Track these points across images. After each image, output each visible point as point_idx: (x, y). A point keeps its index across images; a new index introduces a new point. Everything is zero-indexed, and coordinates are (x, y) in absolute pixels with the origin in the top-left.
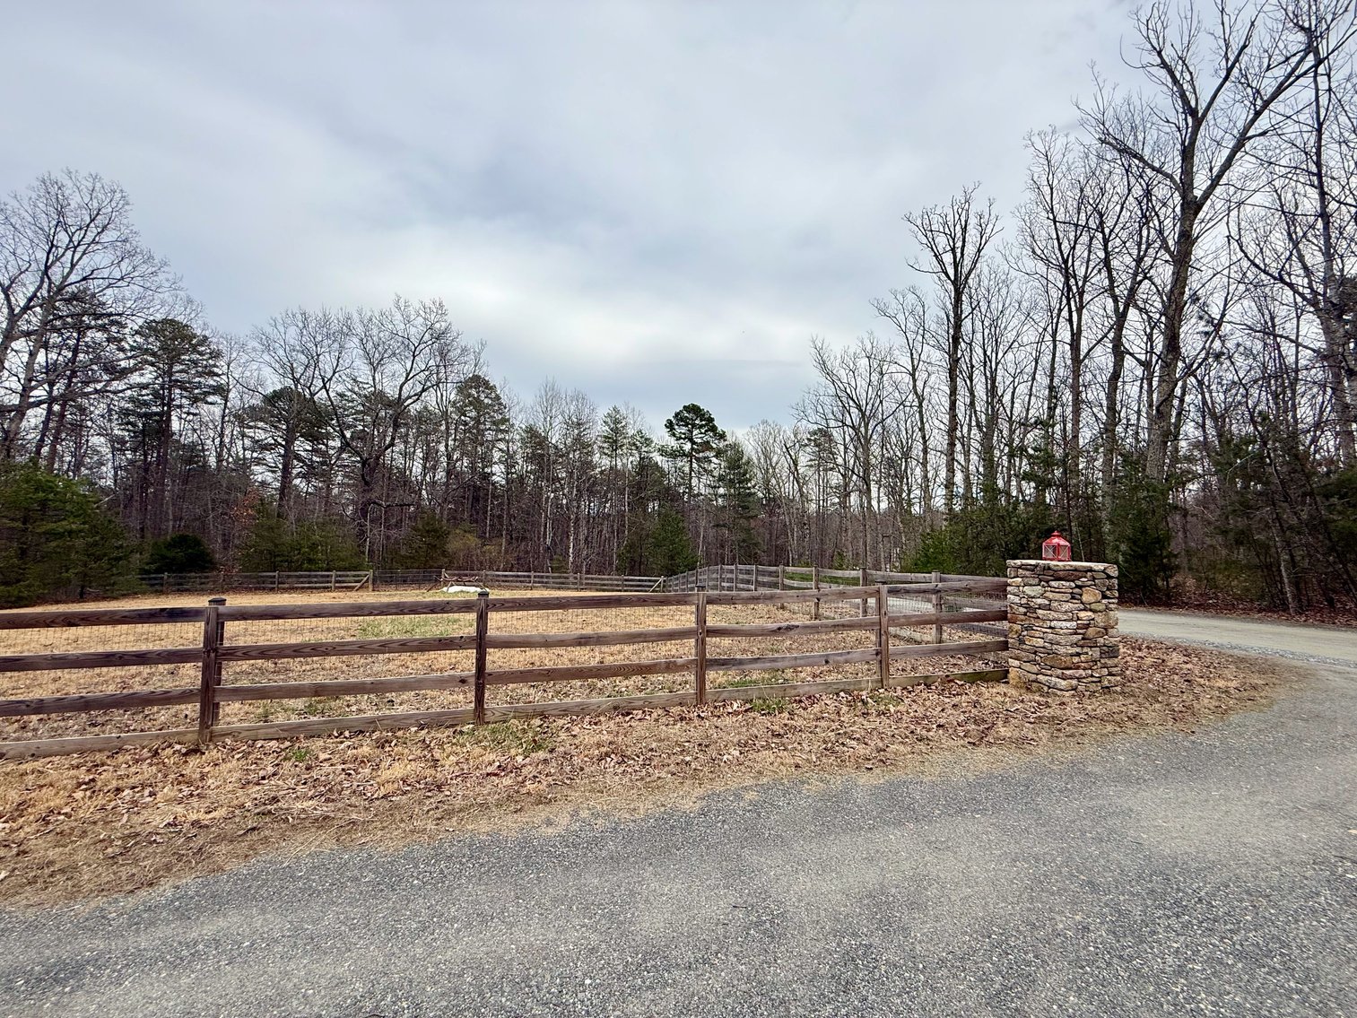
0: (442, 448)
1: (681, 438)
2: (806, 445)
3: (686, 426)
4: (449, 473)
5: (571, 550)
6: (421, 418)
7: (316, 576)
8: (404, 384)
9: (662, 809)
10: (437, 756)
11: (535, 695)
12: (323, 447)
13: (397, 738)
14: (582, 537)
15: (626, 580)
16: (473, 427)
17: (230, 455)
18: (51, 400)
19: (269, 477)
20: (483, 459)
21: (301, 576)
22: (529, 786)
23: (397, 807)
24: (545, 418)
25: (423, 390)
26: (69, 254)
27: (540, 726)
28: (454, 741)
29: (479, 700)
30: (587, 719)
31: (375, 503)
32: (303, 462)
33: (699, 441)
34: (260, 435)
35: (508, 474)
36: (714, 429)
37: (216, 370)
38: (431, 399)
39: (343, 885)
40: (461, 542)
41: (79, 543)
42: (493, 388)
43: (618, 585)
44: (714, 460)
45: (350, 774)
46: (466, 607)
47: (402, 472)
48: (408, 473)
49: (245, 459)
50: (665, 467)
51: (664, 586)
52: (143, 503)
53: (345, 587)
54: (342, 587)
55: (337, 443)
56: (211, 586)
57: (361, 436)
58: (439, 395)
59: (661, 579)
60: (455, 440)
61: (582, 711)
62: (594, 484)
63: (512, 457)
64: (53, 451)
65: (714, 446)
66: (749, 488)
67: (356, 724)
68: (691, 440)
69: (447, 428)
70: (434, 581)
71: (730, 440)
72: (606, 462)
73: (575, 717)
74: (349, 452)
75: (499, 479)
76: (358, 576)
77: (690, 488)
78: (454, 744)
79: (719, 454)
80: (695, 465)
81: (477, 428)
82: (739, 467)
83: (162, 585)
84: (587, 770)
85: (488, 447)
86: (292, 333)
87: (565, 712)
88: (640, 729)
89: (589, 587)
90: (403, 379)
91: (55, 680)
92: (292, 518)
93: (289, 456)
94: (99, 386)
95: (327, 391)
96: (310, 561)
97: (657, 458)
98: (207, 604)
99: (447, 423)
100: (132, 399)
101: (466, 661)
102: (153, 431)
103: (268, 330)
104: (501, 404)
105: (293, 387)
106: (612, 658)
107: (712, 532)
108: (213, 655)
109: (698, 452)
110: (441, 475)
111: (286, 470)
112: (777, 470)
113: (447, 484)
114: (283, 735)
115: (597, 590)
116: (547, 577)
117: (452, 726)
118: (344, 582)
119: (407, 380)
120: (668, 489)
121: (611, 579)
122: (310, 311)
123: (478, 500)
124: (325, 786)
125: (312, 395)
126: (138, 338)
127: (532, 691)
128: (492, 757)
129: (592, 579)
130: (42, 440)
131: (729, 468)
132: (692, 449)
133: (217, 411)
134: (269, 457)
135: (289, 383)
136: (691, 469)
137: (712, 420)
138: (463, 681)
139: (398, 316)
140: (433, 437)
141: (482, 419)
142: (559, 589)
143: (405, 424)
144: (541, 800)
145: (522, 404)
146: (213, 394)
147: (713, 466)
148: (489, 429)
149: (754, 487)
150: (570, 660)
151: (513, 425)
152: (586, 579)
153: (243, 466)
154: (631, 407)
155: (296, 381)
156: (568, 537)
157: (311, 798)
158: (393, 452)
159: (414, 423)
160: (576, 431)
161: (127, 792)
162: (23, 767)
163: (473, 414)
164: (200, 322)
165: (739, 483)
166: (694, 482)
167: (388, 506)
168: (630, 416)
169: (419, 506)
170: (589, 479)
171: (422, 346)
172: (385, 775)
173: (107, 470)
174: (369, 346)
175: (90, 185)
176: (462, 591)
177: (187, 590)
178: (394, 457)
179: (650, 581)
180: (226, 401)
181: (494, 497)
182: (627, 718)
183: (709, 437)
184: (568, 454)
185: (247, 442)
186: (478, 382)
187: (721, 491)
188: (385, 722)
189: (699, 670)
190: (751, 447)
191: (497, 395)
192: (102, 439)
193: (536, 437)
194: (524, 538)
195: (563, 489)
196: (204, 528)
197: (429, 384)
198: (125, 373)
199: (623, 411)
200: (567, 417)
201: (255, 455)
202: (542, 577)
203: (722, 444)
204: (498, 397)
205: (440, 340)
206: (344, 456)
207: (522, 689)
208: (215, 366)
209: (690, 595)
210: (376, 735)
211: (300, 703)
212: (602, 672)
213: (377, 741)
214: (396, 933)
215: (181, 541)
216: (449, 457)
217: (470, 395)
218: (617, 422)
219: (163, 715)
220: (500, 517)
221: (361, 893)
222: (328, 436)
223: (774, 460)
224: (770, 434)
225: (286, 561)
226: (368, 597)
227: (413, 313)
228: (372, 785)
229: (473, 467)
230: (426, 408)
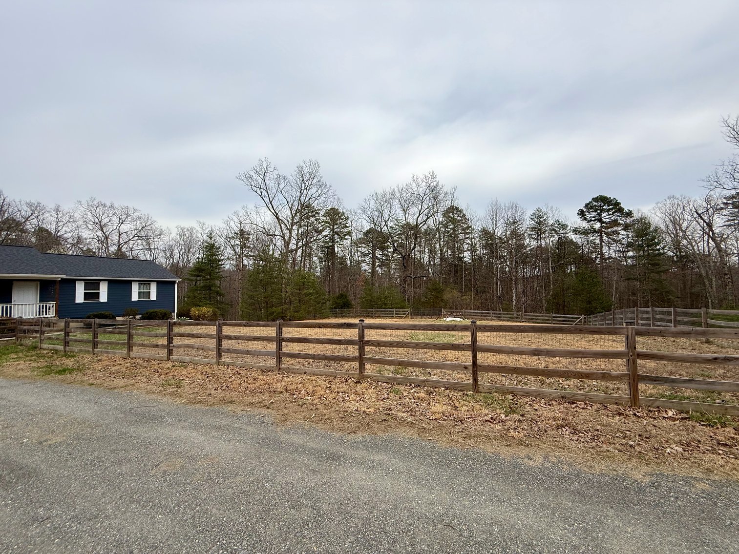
0: (438, 246)
1: (591, 220)
2: (722, 209)
3: (596, 211)
4: (442, 259)
5: (514, 298)
6: (427, 233)
7: (387, 311)
8: (418, 217)
9: (615, 473)
10: (457, 405)
11: (506, 381)
12: (387, 252)
13: (435, 391)
14: (520, 290)
15: (554, 317)
16: (452, 234)
17: (354, 260)
18: (303, 245)
19: (367, 268)
20: (458, 250)
21: (382, 311)
22: (512, 433)
23: (441, 426)
24: (493, 222)
25: (428, 218)
26: (305, 191)
27: (512, 400)
28: (464, 398)
29: (475, 379)
30: (543, 401)
31: (409, 276)
32: (379, 260)
33: (608, 220)
34: (363, 250)
35: (473, 256)
36: (621, 210)
37: (347, 225)
38: (431, 222)
39: (424, 457)
40: (452, 294)
41: (313, 297)
42: (461, 211)
43: (548, 320)
44: (623, 232)
45: (418, 405)
46: (464, 328)
47: (419, 260)
48: (422, 260)
49: (359, 261)
50: (579, 242)
51: (585, 322)
52: (329, 281)
53: (399, 316)
54: (398, 317)
55: (391, 250)
56: (351, 314)
57: (401, 245)
58: (434, 219)
59: (582, 317)
60: (444, 241)
61: (539, 396)
62: (527, 257)
63: (474, 247)
64: (304, 264)
65: (621, 222)
66: (658, 250)
67: (416, 382)
68: (600, 221)
69: (440, 236)
70: (439, 315)
71: (636, 216)
72: (534, 243)
73: (534, 399)
74: (397, 253)
75: (468, 259)
76: (404, 311)
77: (602, 254)
78: (464, 400)
79: (626, 227)
80: (605, 238)
81: (455, 234)
82: (647, 235)
83: (336, 314)
84: (549, 432)
85: (460, 243)
86: (372, 202)
87: (527, 394)
88: (584, 414)
89: (528, 320)
90: (418, 215)
91: (314, 348)
92: (377, 285)
93: (374, 257)
94: (315, 238)
95: (387, 226)
96: (385, 304)
97: (572, 236)
98: (358, 322)
99: (439, 233)
100: (323, 242)
101: (466, 357)
102: (330, 253)
103: (364, 204)
104: (466, 219)
105: (374, 227)
106: (554, 366)
107: (623, 285)
108: (362, 343)
109: (607, 228)
110: (437, 261)
111: (373, 264)
112: (688, 233)
113: (441, 265)
114: (388, 381)
115: (533, 323)
116: (500, 314)
117: (462, 391)
118: (399, 314)
119: (419, 215)
120: (582, 256)
121: (542, 316)
122: (378, 192)
123: (457, 272)
124: (408, 408)
125: (381, 229)
126: (324, 218)
127: (504, 379)
128: (487, 412)
129: (529, 316)
130: (301, 261)
131: (637, 237)
132: (602, 227)
133: (349, 242)
134: (367, 259)
135: (372, 225)
136: (602, 241)
137: (619, 204)
138: (466, 368)
139: (414, 185)
140: (433, 241)
141: (456, 229)
142: (508, 321)
143: (419, 237)
144: (521, 443)
145: (478, 217)
146: (347, 235)
147: (621, 237)
148: (461, 233)
149: (663, 248)
150: (525, 364)
151: (473, 229)
152: (525, 315)
153: (359, 263)
154: (550, 206)
155: (375, 224)
156: (511, 290)
157: (404, 412)
158: (415, 251)
159: (424, 235)
160: (513, 227)
161: (341, 394)
162: (311, 378)
163: (452, 226)
164: (342, 207)
165: (648, 246)
166: (605, 249)
167: (415, 277)
168: (550, 212)
169: (428, 277)
170: (523, 255)
171: (425, 197)
172: (434, 409)
173: (318, 269)
174: (403, 202)
175: (309, 164)
176: (453, 320)
177: (344, 316)
178: (416, 254)
179: (572, 318)
180: (352, 237)
181: (466, 270)
182: (573, 406)
183: (616, 216)
184: (508, 241)
185: (359, 254)
186: (453, 209)
187: (631, 254)
188: (429, 383)
189: (632, 381)
190: (657, 218)
191: (464, 214)
192: (316, 258)
193: (488, 234)
194: (484, 292)
195: (506, 262)
196: (347, 291)
197: (429, 215)
198: (321, 231)
199: (544, 210)
200: (506, 220)
201: (362, 258)
202: (496, 314)
203: (628, 220)
204: (464, 215)
205: (434, 192)
206: (394, 255)
207: (497, 377)
208: (347, 223)
209: (620, 328)
210: (426, 388)
211: (391, 368)
212: (547, 373)
213: (427, 391)
214: (453, 489)
215: (341, 296)
216: (442, 251)
217: (449, 217)
218: (539, 217)
219: (346, 365)
220: (470, 280)
221: (433, 463)
222: (388, 247)
223: (684, 225)
224: (678, 205)
225: (376, 304)
226: (409, 322)
227: (420, 181)
228: (428, 412)
229: (453, 254)
230: (428, 227)
